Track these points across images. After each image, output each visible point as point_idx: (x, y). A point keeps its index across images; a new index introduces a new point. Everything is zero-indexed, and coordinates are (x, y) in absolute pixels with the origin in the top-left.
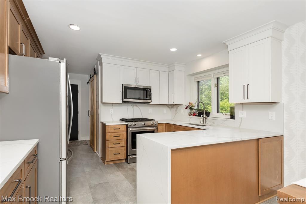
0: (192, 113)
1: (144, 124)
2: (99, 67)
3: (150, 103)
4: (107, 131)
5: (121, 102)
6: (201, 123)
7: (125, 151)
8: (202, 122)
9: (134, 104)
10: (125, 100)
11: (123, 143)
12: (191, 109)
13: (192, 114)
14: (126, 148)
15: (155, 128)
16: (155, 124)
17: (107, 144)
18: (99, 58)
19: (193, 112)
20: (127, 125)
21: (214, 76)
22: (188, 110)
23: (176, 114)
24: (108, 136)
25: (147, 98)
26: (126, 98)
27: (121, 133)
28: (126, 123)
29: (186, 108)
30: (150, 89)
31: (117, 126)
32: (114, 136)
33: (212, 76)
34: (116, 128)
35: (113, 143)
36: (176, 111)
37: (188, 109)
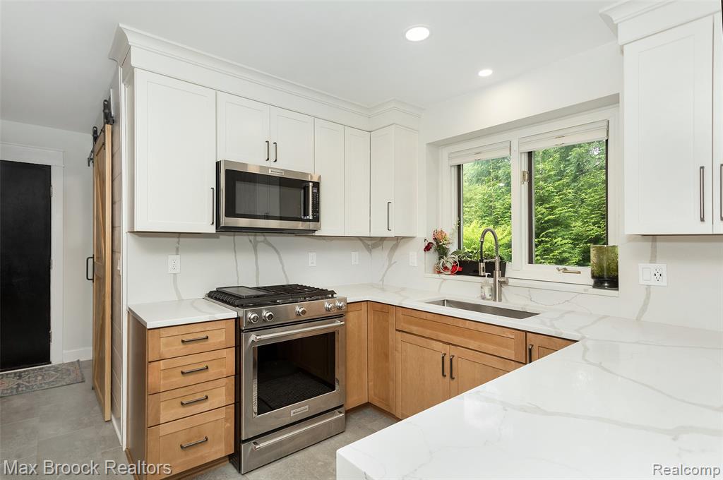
0: (449, 266)
1: (304, 312)
2: (123, 88)
3: (317, 233)
4: (151, 356)
5: (213, 229)
6: (484, 298)
7: (228, 425)
8: (488, 297)
9: (260, 238)
10: (226, 221)
11: (221, 396)
12: (442, 252)
13: (446, 268)
14: (232, 410)
15: (338, 323)
16: (340, 308)
17: (150, 411)
18: (120, 54)
19: (452, 261)
20: (237, 320)
21: (520, 144)
22: (432, 256)
23: (390, 265)
24: (155, 377)
25: (306, 213)
26: (231, 212)
27: (212, 355)
28: (232, 313)
29: (427, 248)
30: (317, 185)
31: (198, 328)
32: (182, 373)
33: (515, 147)
34: (193, 336)
35: (180, 400)
36: (390, 256)
37: (432, 250)
